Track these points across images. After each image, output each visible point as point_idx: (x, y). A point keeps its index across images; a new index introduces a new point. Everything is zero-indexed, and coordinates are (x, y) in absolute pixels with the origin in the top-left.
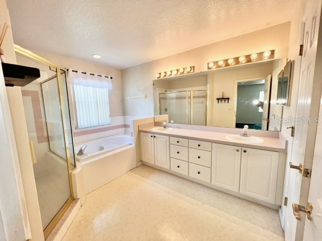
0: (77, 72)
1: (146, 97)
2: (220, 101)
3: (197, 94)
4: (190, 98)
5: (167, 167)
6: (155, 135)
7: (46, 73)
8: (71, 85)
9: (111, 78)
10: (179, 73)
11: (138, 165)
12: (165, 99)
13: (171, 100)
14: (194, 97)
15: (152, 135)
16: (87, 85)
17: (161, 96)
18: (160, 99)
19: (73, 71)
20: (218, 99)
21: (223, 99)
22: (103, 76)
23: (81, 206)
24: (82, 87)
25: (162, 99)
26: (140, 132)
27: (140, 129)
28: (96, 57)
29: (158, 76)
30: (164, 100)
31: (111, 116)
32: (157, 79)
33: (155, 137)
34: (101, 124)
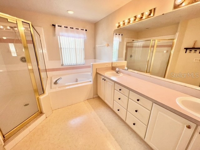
0: (61, 26)
1: (108, 45)
2: (188, 51)
3: (162, 43)
4: (153, 47)
5: (111, 106)
6: (105, 79)
7: (42, 28)
8: (58, 37)
9: (86, 30)
10: (137, 20)
11: (94, 97)
12: (132, 47)
13: (137, 49)
14: (158, 46)
15: (103, 78)
16: (68, 36)
17: (129, 45)
18: (127, 47)
19: (58, 26)
20: (186, 49)
21: (193, 48)
22: (80, 29)
23: (46, 118)
24: (65, 38)
25: (129, 47)
26: (97, 73)
27: (97, 72)
28: (71, 13)
29: (117, 25)
30: (130, 48)
31: (85, 59)
32: (117, 28)
33: (105, 80)
34: (78, 64)
